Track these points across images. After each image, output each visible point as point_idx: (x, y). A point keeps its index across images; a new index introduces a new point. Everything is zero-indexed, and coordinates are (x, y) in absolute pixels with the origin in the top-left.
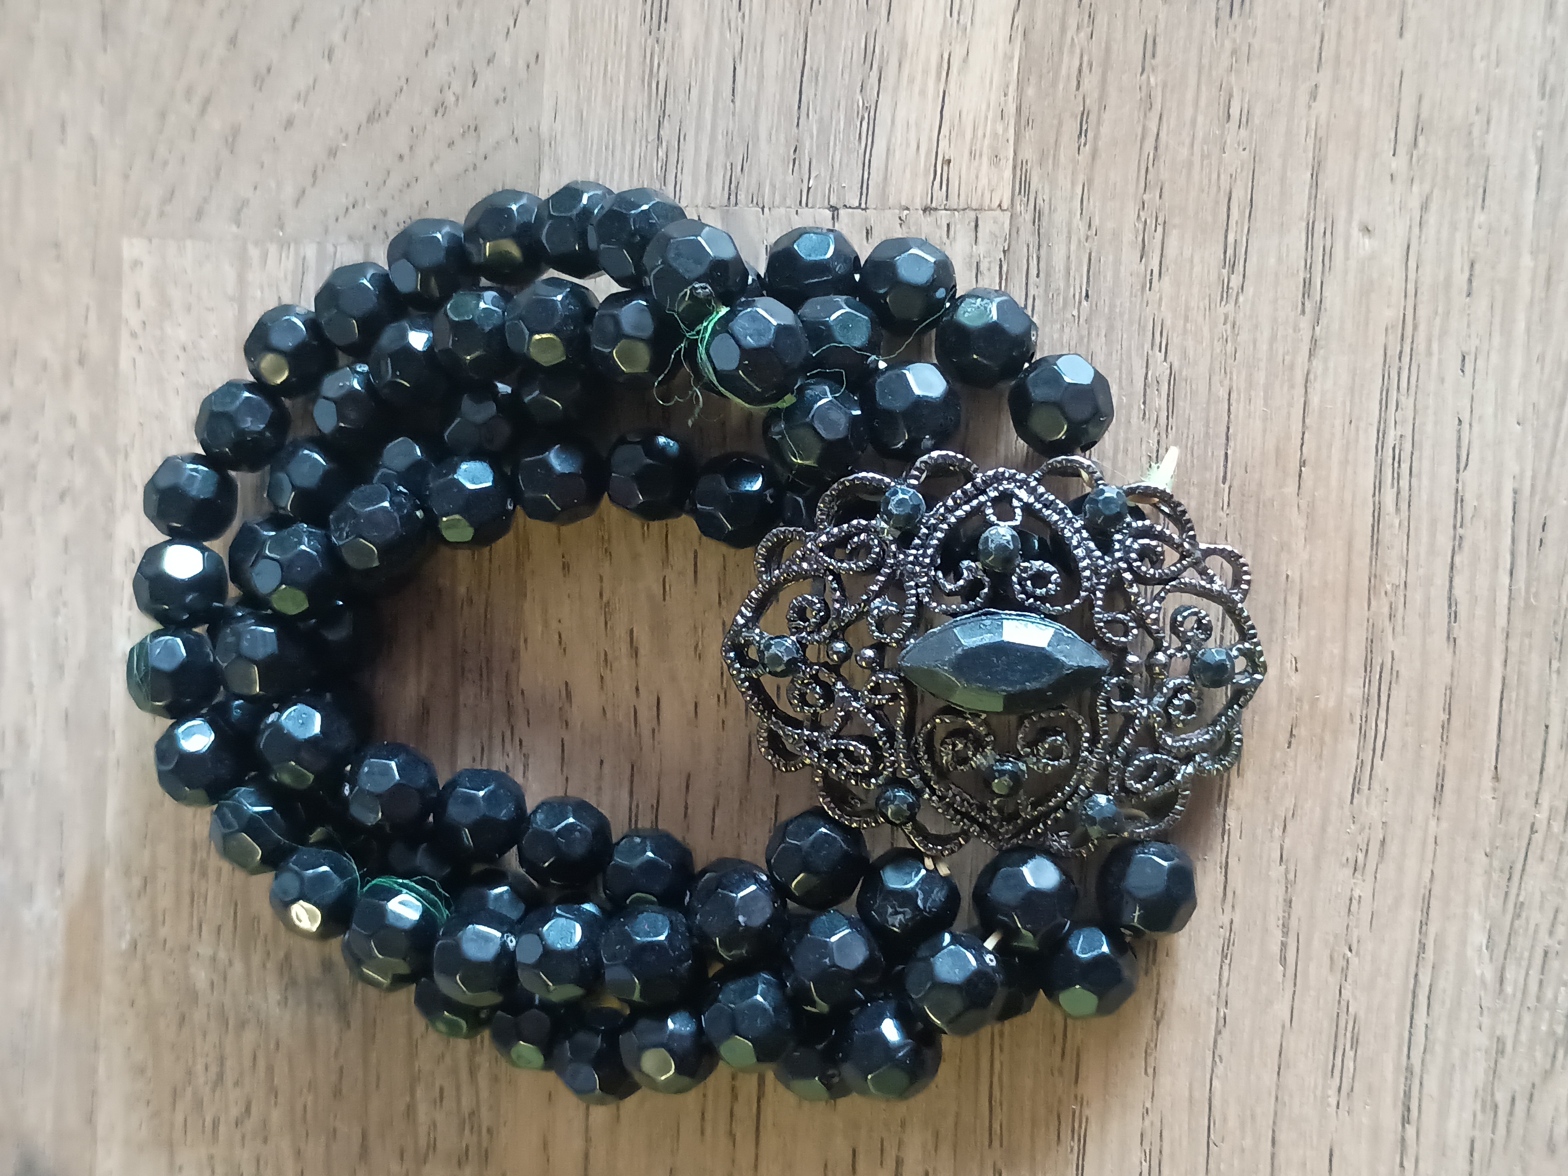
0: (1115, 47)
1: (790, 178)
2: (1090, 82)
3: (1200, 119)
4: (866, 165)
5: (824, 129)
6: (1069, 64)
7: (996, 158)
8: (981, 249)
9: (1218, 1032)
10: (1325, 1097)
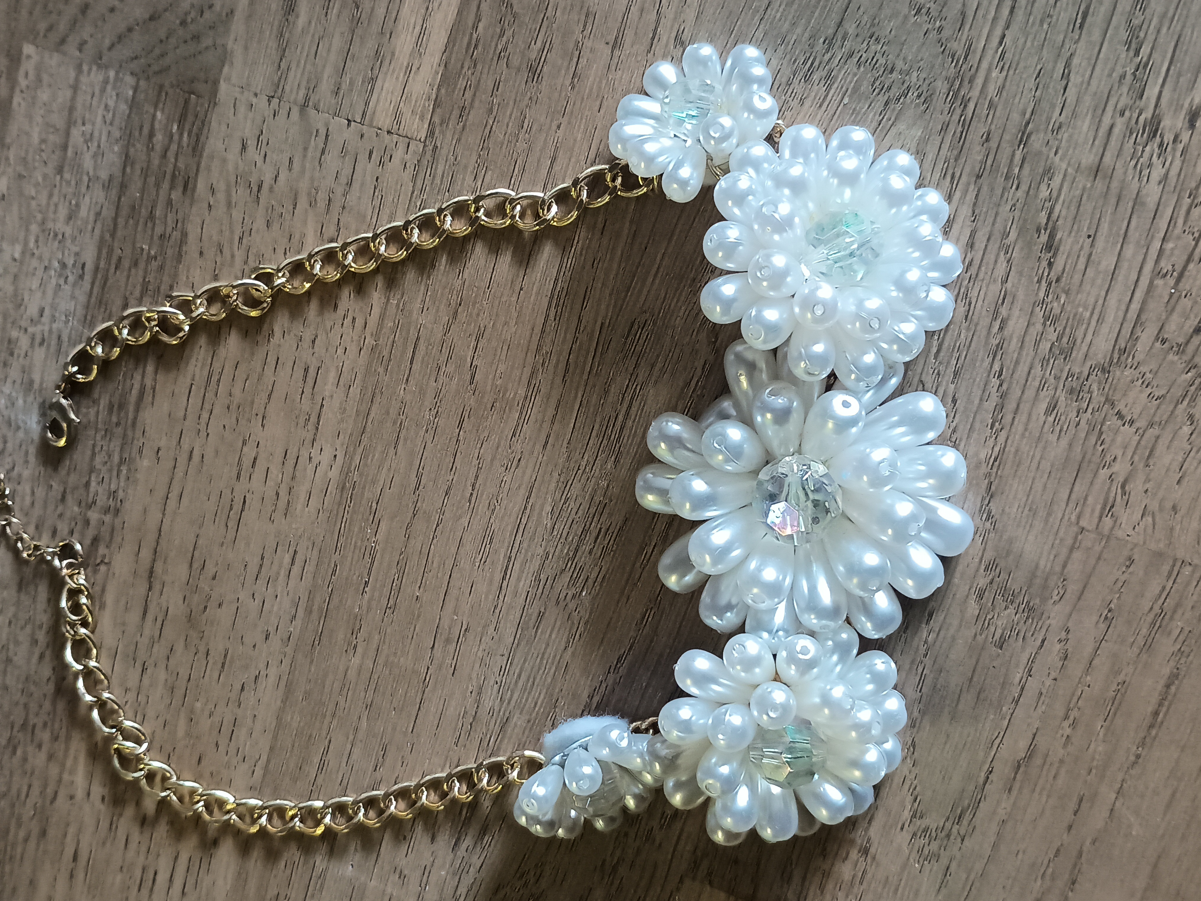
0: (482, 81)
1: (333, 101)
2: (468, 94)
3: (510, 124)
4: (367, 104)
5: (352, 83)
6: (462, 83)
7: (422, 118)
8: (408, 157)
9: (438, 525)
10: (474, 562)
